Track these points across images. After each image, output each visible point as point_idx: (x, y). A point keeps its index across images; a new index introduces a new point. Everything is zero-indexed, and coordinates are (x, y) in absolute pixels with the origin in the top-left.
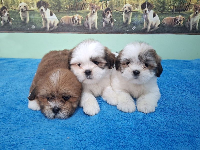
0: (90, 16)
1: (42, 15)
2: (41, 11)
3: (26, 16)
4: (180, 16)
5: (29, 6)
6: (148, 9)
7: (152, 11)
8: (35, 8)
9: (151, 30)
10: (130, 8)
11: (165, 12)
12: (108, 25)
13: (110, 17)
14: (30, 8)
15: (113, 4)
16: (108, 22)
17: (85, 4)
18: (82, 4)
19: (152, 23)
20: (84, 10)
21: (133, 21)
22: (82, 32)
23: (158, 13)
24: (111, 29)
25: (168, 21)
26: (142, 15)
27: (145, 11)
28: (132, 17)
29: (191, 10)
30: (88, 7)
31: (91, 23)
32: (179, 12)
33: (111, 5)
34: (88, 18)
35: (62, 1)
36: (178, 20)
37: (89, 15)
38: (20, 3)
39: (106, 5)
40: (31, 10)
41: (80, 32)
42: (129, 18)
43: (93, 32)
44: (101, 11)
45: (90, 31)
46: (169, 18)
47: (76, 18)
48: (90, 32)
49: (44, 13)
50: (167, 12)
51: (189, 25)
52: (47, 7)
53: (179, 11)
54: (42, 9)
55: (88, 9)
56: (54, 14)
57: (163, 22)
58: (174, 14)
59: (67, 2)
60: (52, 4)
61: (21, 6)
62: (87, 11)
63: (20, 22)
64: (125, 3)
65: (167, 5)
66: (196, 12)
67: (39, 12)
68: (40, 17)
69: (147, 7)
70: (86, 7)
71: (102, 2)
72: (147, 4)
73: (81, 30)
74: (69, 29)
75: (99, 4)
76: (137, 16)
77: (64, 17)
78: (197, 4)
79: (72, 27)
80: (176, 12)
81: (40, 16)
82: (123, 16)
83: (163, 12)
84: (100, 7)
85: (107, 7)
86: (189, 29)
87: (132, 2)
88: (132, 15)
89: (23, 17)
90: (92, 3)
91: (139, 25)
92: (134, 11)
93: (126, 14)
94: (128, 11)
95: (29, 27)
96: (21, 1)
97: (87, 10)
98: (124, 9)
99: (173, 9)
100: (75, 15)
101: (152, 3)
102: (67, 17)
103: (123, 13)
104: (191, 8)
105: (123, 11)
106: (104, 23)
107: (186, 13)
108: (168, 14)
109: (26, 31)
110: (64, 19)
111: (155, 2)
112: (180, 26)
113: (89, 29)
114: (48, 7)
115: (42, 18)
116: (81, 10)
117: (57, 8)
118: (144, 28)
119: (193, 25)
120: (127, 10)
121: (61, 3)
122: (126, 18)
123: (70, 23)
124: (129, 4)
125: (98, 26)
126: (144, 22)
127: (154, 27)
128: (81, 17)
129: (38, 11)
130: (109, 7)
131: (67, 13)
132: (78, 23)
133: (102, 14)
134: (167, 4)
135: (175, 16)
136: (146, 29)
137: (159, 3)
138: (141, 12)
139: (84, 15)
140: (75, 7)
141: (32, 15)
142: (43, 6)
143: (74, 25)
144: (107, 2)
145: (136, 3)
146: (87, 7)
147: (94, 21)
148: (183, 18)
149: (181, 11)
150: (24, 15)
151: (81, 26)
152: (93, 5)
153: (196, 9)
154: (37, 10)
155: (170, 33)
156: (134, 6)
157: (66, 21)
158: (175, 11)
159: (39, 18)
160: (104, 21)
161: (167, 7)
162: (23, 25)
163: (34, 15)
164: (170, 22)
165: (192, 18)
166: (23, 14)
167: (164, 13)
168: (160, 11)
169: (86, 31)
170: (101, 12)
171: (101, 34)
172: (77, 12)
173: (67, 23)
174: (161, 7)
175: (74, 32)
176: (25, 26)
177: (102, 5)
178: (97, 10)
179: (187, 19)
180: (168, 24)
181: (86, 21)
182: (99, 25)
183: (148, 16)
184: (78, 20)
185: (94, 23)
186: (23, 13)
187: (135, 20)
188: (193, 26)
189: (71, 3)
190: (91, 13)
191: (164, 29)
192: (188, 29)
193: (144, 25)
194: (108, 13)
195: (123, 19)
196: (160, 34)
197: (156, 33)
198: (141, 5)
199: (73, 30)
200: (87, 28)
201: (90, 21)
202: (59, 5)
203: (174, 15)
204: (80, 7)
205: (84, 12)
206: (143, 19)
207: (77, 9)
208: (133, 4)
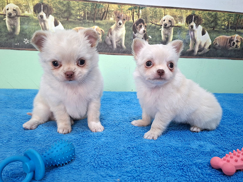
0: (114, 29)
1: (41, 24)
2: (40, 18)
3: (15, 24)
4: (237, 35)
5: (20, 9)
6: (196, 24)
7: (200, 27)
8: (30, 13)
9: (199, 53)
10: (171, 20)
11: (217, 29)
13: (143, 32)
14: (23, 12)
15: (148, 15)
17: (107, 12)
18: (103, 11)
19: (201, 43)
20: (106, 21)
22: (102, 52)
23: (209, 30)
25: (221, 41)
26: (187, 32)
27: (191, 26)
28: (173, 34)
30: (111, 17)
31: (116, 39)
32: (235, 30)
33: (145, 15)
34: (111, 33)
35: (73, 5)
36: (234, 40)
37: (113, 27)
38: (6, 4)
39: (138, 15)
40: (24, 16)
42: (169, 35)
43: (119, 53)
44: (130, 23)
45: (114, 51)
46: (223, 38)
48: (114, 53)
49: (44, 21)
50: (220, 29)
52: (49, 12)
53: (235, 28)
54: (42, 15)
55: (112, 19)
56: (60, 24)
57: (215, 42)
58: (229, 32)
59: (81, 8)
60: (57, 9)
61: (8, 9)
62: (111, 22)
63: (5, 34)
64: (165, 13)
65: (219, 20)
67: (37, 20)
68: (38, 27)
69: (194, 22)
70: (109, 17)
71: (132, 10)
72: (194, 17)
73: (101, 49)
75: (127, 13)
76: (180, 33)
77: (76, 29)
80: (232, 30)
81: (38, 25)
82: (162, 31)
83: (215, 29)
84: (129, 18)
87: (174, 12)
88: (174, 31)
89: (10, 26)
90: (118, 11)
92: (176, 25)
93: (166, 29)
94: (168, 25)
95: (19, 41)
96: (9, 2)
97: (110, 20)
98: (163, 23)
99: (228, 25)
100: (92, 26)
101: (200, 16)
103: (161, 28)
105: (161, 24)
108: (221, 31)
109: (15, 47)
111: (204, 14)
112: (236, 49)
113: (113, 47)
114: (51, 13)
115: (41, 28)
116: (102, 19)
117: (66, 15)
118: (189, 49)
121: (71, 8)
122: (165, 34)
124: (169, 15)
126: (190, 42)
127: (203, 49)
128: (102, 29)
129: (35, 17)
130: (142, 19)
131: (81, 23)
133: (132, 27)
134: (219, 18)
135: (231, 34)
136: (193, 51)
137: (209, 17)
138: (186, 27)
139: (106, 27)
140: (93, 15)
141: (26, 23)
142: (44, 12)
144: (139, 10)
145: (178, 15)
146: (110, 15)
147: (120, 37)
148: (241, 38)
149: (238, 28)
150: (12, 22)
152: (119, 14)
154: (33, 17)
155: (224, 57)
156: (176, 19)
158: (231, 28)
159: (36, 28)
160: (134, 37)
161: (220, 23)
162: (10, 38)
163: (28, 23)
164: (224, 43)
166: (10, 21)
167: (216, 31)
168: (211, 27)
169: (108, 50)
170: (130, 25)
171: (130, 55)
172: (95, 23)
174: (212, 22)
176: (12, 40)
177: (132, 14)
178: (125, 22)
180: (222, 45)
181: (108, 36)
182: (127, 42)
183: (195, 33)
185: (121, 40)
186: (11, 19)
187: (177, 38)
189: (86, 9)
190: (116, 25)
191: (216, 52)
193: (191, 45)
194: (140, 26)
195: (161, 36)
196: (211, 58)
197: (206, 57)
201: (114, 36)
202: (69, 11)
203: (229, 34)
204: (100, 15)
205: (106, 23)
206: (189, 37)
207: (95, 19)
208: (175, 17)
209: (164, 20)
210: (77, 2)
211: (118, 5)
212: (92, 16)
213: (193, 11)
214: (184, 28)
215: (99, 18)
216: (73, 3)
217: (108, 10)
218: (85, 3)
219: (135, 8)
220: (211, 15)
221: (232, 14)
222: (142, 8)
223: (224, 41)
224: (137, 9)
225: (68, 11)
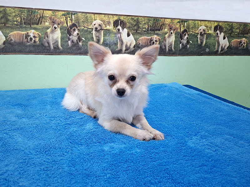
0: (50, 33)
4: (155, 36)
6: (122, 27)
7: (126, 30)
9: (126, 51)
10: (101, 25)
12: (75, 44)
13: (77, 34)
15: (80, 20)
16: (75, 41)
18: (39, 17)
19: (127, 43)
20: (42, 25)
21: (105, 41)
23: (132, 32)
24: (80, 49)
25: (143, 42)
26: (115, 34)
27: (118, 29)
29: (166, 30)
30: (47, 22)
31: (53, 41)
32: (154, 32)
33: (77, 20)
34: (48, 35)
35: (9, 12)
36: (153, 40)
37: (49, 31)
39: (71, 20)
41: (37, 52)
42: (100, 37)
43: (56, 53)
44: (65, 28)
45: (51, 52)
46: (144, 38)
47: (32, 35)
50: (142, 31)
51: (165, 46)
53: (154, 30)
55: (47, 24)
57: (138, 42)
58: (149, 33)
59: (17, 14)
62: (46, 27)
64: (95, 18)
65: (141, 24)
66: (171, 32)
69: (120, 25)
70: (44, 22)
71: (65, 16)
72: (119, 21)
73: (39, 50)
74: (21, 48)
75: (61, 18)
76: (109, 35)
77: (14, 33)
78: (171, 24)
79: (26, 46)
80: (151, 32)
82: (93, 34)
83: (138, 32)
84: (63, 23)
85: (72, 22)
86: (166, 51)
87: (103, 18)
88: (104, 33)
90: (53, 17)
91: (112, 45)
92: (105, 28)
93: (97, 32)
94: (98, 29)
97: (46, 25)
99: (148, 28)
102: (18, 33)
103: (93, 31)
104: (165, 27)
105: (92, 28)
106: (69, 42)
107: (161, 33)
108: (143, 33)
110: (13, 35)
111: (128, 19)
113: (50, 48)
116: (38, 24)
117: (3, 21)
118: (118, 49)
119: (169, 45)
120: (98, 27)
121: (8, 14)
122: (96, 37)
123: (23, 41)
124: (99, 20)
125: (63, 45)
126: (118, 42)
127: (129, 48)
128: (39, 33)
130: (75, 23)
131: (18, 28)
132: (35, 41)
133: (67, 30)
134: (141, 22)
135: (151, 35)
137: (132, 21)
138: (114, 30)
139: (43, 31)
143: (29, 44)
144: (72, 16)
145: (107, 20)
146: (45, 20)
147: (56, 39)
148: (159, 39)
149: (156, 30)
151: (39, 45)
152: (53, 19)
153: (171, 29)
156: (105, 23)
157: (17, 37)
158: (151, 30)
160: (69, 39)
161: (141, 26)
164: (146, 43)
165: (167, 39)
167: (139, 33)
168: (134, 30)
169: (46, 51)
171: (66, 55)
172: (31, 27)
173: (18, 41)
174: (135, 25)
175: (29, 52)
177: (65, 19)
178: (60, 26)
179: (162, 39)
180: (144, 44)
181: (45, 39)
182: (63, 43)
183: (122, 35)
184: (34, 37)
185: (57, 42)
187: (107, 40)
188: (169, 47)
189: (23, 15)
190: (52, 29)
192: (164, 50)
193: (119, 45)
194: (73, 29)
195: (93, 38)
198: (113, 22)
199: (28, 50)
200: (48, 48)
203: (149, 35)
204: (35, 20)
205: (43, 27)
206: (117, 38)
207: (31, 24)
208: (103, 21)
209: (95, 25)
210: (14, 9)
211: (52, 11)
212: (28, 21)
213: (119, 17)
214: (112, 31)
215: (35, 23)
216: (10, 10)
217: (43, 16)
218: (21, 10)
219: (68, 14)
220: (134, 19)
221: (151, 18)
222: (74, 14)
223: (146, 41)
224: (70, 15)
225: (5, 17)
